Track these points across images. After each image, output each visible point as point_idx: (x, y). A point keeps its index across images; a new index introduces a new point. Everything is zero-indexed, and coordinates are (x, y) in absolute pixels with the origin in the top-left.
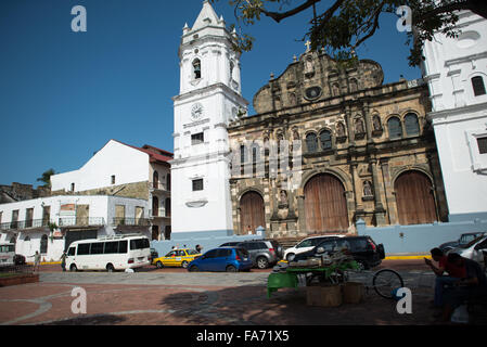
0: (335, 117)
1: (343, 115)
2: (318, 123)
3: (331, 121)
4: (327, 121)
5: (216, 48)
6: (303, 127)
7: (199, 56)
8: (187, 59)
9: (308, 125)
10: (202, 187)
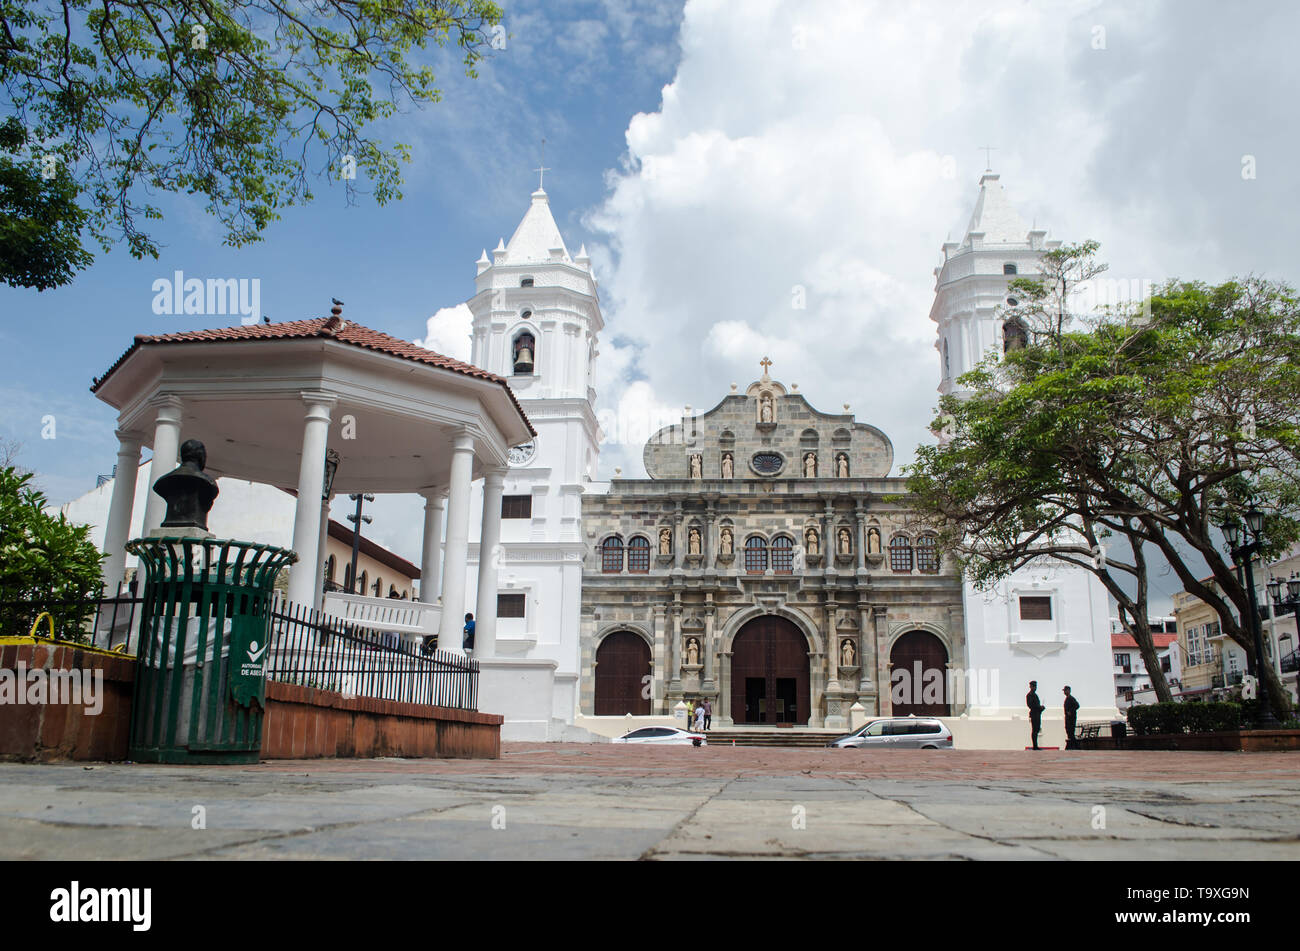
0: (805, 518)
1: (818, 516)
2: (771, 522)
3: (796, 522)
4: (789, 520)
5: (573, 321)
6: (742, 523)
7: (533, 325)
8: (502, 326)
9: (752, 521)
10: (521, 614)
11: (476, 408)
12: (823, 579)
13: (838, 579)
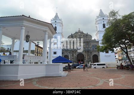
5: (60, 25)
10: (56, 54)
11: (48, 28)
12: (85, 50)
13: (87, 50)
